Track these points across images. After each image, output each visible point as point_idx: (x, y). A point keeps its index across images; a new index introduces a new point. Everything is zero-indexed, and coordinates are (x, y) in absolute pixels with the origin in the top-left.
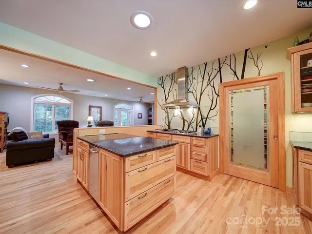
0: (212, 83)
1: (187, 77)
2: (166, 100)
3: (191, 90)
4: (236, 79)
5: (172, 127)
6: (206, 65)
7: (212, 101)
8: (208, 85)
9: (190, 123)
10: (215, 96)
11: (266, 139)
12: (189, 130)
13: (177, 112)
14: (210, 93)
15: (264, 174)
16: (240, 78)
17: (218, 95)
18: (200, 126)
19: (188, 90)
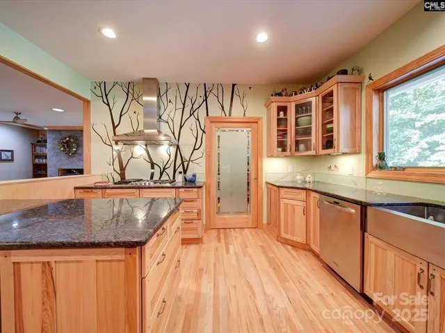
0: (195, 113)
1: (159, 96)
2: (115, 128)
3: (164, 117)
4: (223, 115)
5: (128, 177)
6: (188, 87)
7: (197, 139)
8: (191, 115)
9: (164, 169)
10: (200, 132)
11: (248, 183)
12: (162, 179)
13: (139, 150)
14: (194, 127)
15: (247, 218)
16: (228, 115)
17: (204, 132)
18: (180, 173)
19: (160, 117)
